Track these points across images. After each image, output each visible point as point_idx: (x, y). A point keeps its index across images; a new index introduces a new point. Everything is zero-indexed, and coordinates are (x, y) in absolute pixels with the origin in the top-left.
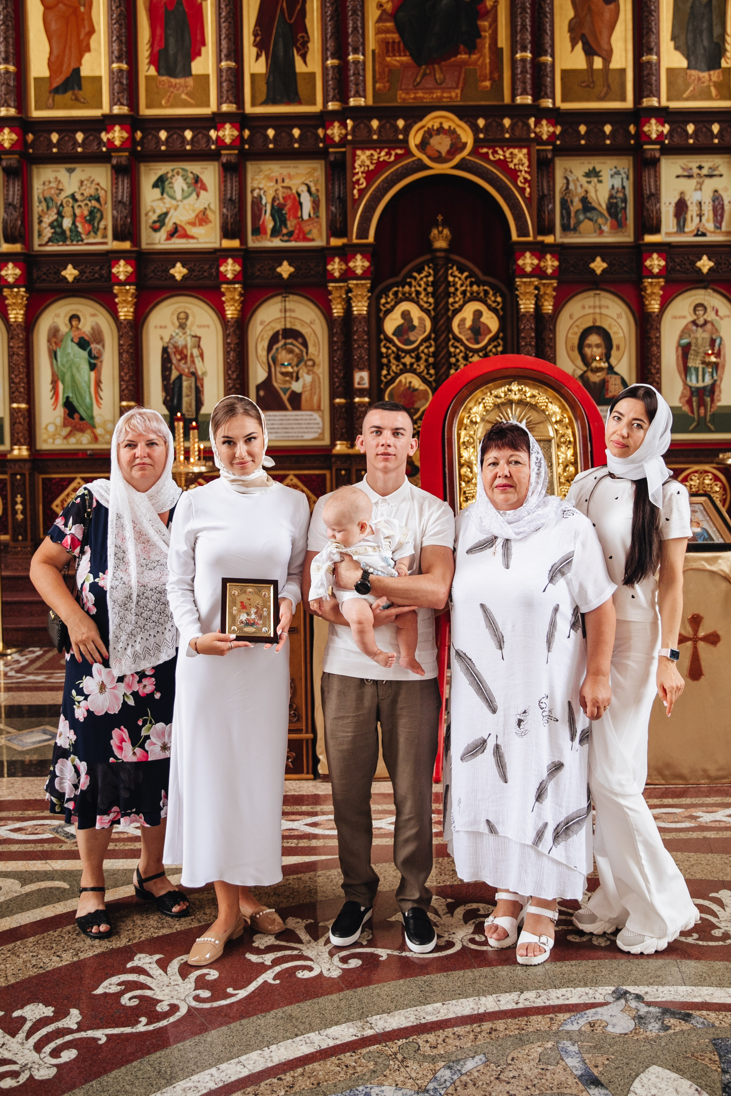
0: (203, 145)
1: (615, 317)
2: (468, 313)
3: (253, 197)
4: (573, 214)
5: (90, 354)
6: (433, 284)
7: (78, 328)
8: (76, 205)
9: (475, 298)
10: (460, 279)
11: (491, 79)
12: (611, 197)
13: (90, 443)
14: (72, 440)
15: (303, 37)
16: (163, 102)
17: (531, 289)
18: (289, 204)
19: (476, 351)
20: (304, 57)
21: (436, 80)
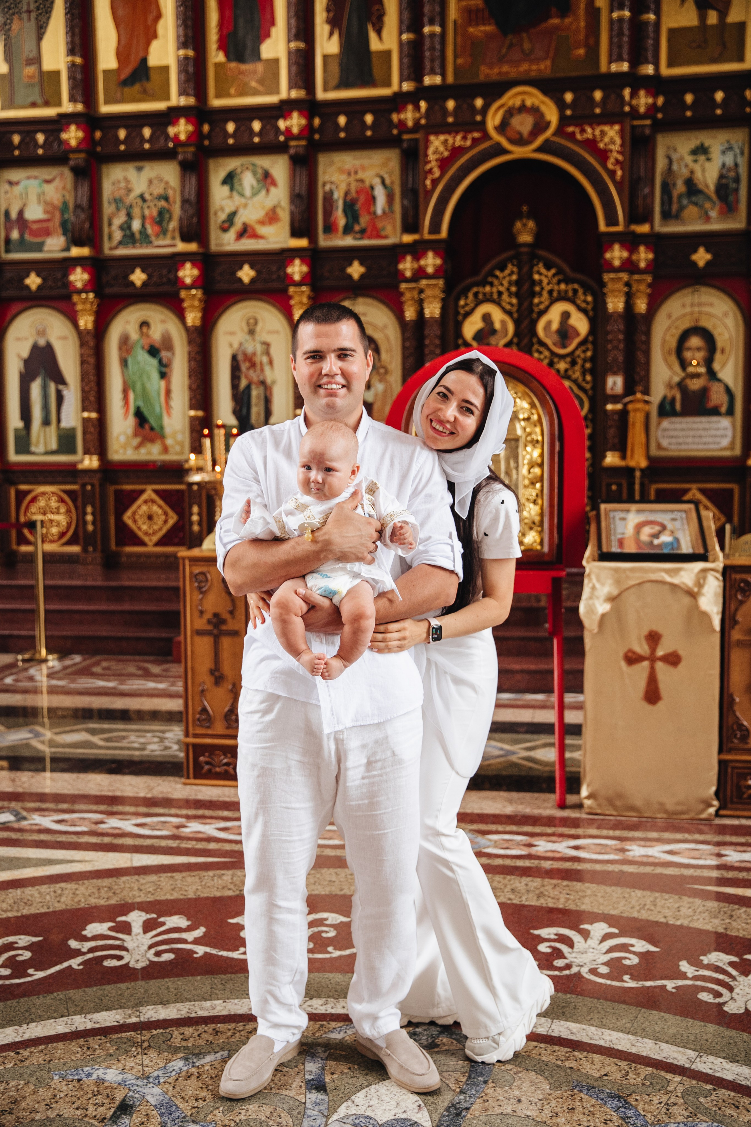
0: (271, 136)
1: (720, 315)
2: (554, 314)
3: (325, 193)
4: (675, 199)
5: (160, 362)
6: (517, 283)
7: (148, 336)
8: (145, 205)
9: (562, 297)
10: (546, 276)
11: (587, 46)
12: (721, 177)
13: (160, 453)
14: (143, 451)
15: (378, 10)
16: (232, 91)
17: (620, 286)
18: (362, 198)
19: (562, 357)
20: (379, 32)
21: (523, 51)
